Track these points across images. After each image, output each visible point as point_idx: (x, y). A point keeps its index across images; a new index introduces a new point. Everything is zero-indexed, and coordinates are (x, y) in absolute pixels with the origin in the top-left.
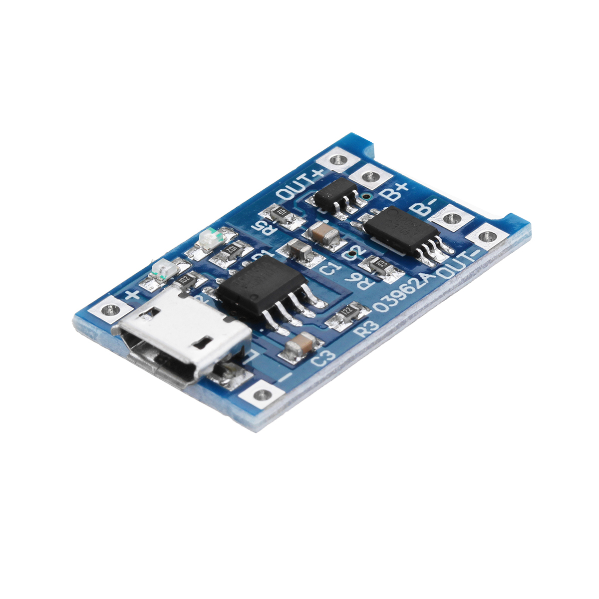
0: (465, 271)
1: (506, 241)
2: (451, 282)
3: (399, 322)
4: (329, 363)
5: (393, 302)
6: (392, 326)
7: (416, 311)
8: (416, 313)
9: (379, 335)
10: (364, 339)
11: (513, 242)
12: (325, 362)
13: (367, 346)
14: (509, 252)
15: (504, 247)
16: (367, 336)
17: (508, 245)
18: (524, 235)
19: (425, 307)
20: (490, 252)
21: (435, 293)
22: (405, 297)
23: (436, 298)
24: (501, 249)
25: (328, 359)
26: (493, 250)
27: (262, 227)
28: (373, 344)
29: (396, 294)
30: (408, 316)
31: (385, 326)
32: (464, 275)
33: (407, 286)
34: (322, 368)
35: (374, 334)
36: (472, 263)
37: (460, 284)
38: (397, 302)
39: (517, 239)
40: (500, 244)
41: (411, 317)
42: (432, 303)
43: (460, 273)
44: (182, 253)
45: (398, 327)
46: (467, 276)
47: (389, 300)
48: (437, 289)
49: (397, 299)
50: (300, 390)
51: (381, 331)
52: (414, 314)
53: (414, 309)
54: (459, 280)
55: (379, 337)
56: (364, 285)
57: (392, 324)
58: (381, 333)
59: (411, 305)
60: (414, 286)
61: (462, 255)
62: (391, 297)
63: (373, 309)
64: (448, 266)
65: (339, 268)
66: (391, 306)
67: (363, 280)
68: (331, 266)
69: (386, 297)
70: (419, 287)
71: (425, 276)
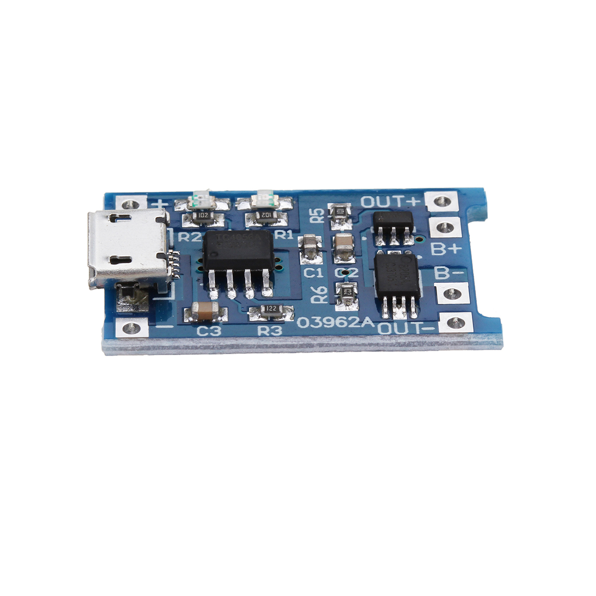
0: (403, 337)
1: (465, 335)
2: (382, 339)
3: (305, 343)
4: (209, 337)
5: (316, 324)
6: (295, 341)
7: (330, 343)
8: (328, 345)
9: (277, 342)
10: (258, 337)
11: (473, 340)
12: (207, 334)
13: (258, 344)
14: (466, 346)
15: (460, 339)
16: (263, 336)
17: (467, 340)
18: (490, 340)
19: (341, 344)
20: (440, 335)
21: (358, 338)
22: (331, 326)
23: (358, 343)
24: (455, 339)
25: (212, 334)
26: (445, 335)
27: (316, 214)
28: (267, 346)
29: (328, 320)
30: (318, 342)
31: (286, 338)
32: (402, 340)
33: (345, 320)
34: (199, 337)
35: (271, 338)
36: (415, 334)
37: (392, 345)
38: (320, 326)
39: (480, 340)
40: (457, 335)
41: (321, 345)
42: (352, 345)
43: (397, 336)
44: (236, 197)
45: (302, 346)
46: (405, 343)
47: (317, 321)
48: (363, 336)
49: (324, 324)
50: (165, 343)
51: (280, 340)
52: (326, 344)
53: (328, 340)
54: (394, 341)
55: (275, 343)
56: (317, 300)
57: (296, 340)
58: (280, 341)
59: (326, 335)
60: (350, 323)
61: (417, 324)
62: (321, 320)
63: (296, 320)
64: (395, 325)
65: (320, 276)
66: (312, 326)
67: (323, 296)
68: (318, 272)
69: (318, 318)
70: (352, 326)
71: (368, 321)
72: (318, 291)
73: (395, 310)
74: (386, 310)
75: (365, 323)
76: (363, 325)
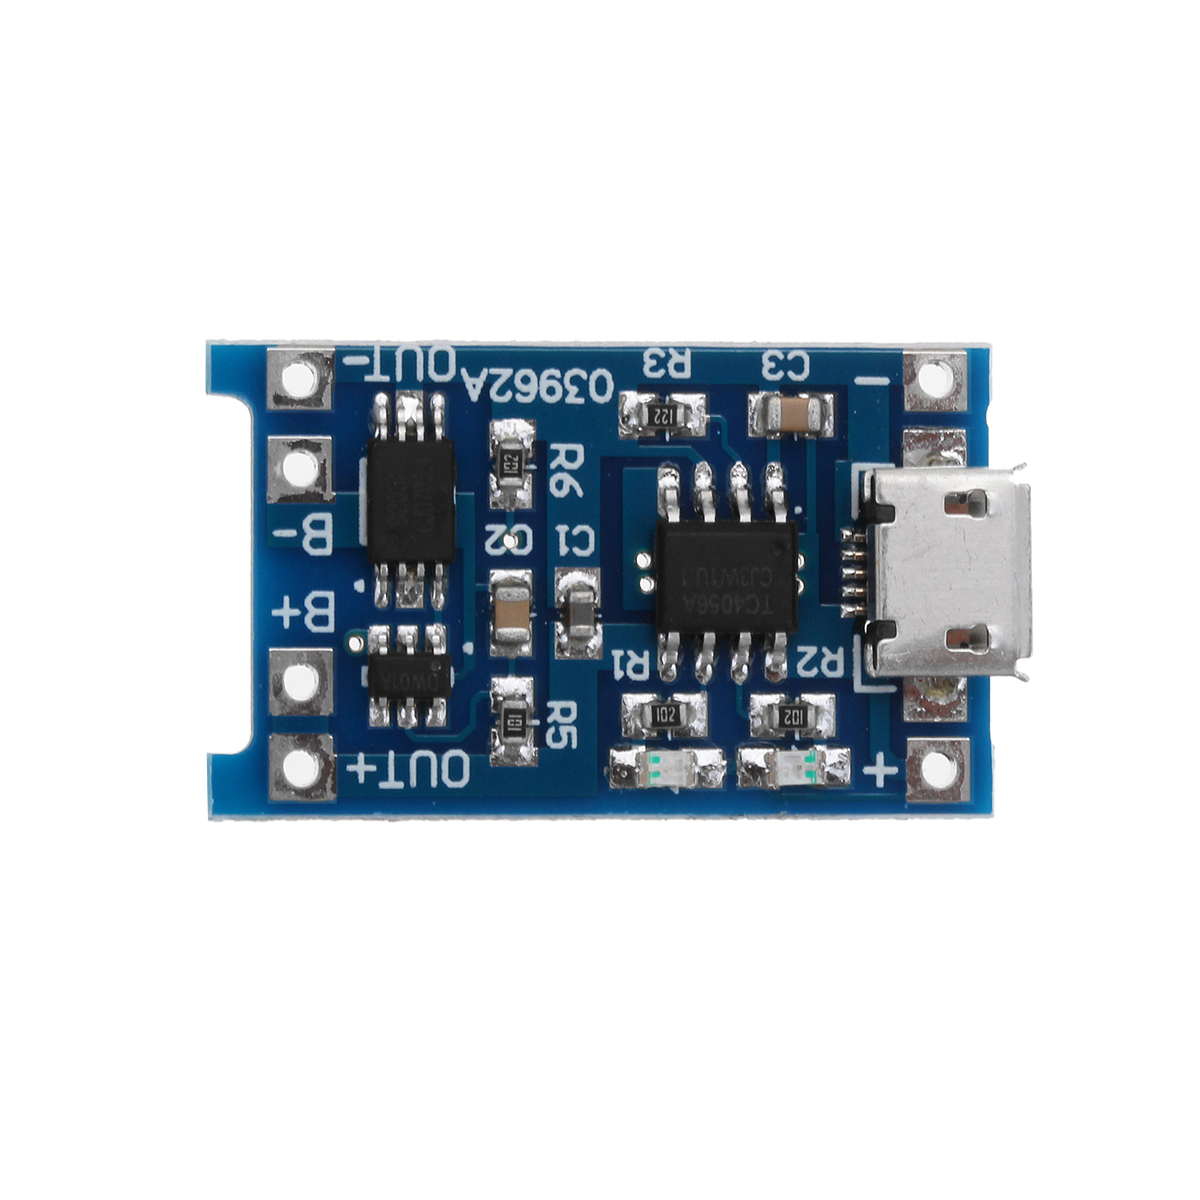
4: (787, 349)
5: (575, 380)
10: (693, 349)
12: (792, 355)
16: (682, 351)
22: (546, 373)
25: (781, 356)
27: (563, 731)
29: (551, 391)
33: (520, 392)
34: (807, 349)
35: (669, 344)
38: (570, 374)
44: (725, 790)
47: (573, 390)
49: (561, 381)
56: (571, 456)
60: (509, 385)
61: (377, 376)
62: (566, 393)
63: (615, 395)
64: (420, 376)
65: (562, 529)
66: (583, 374)
67: (560, 469)
68: (567, 544)
69: (571, 399)
70: (506, 373)
71: (474, 386)
72: (569, 481)
73: (419, 416)
74: (438, 416)
75: (480, 382)
76: (484, 373)
